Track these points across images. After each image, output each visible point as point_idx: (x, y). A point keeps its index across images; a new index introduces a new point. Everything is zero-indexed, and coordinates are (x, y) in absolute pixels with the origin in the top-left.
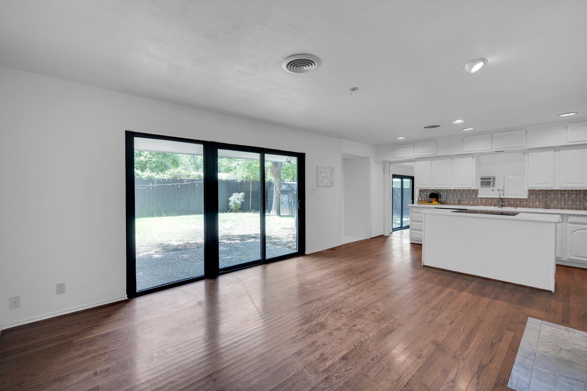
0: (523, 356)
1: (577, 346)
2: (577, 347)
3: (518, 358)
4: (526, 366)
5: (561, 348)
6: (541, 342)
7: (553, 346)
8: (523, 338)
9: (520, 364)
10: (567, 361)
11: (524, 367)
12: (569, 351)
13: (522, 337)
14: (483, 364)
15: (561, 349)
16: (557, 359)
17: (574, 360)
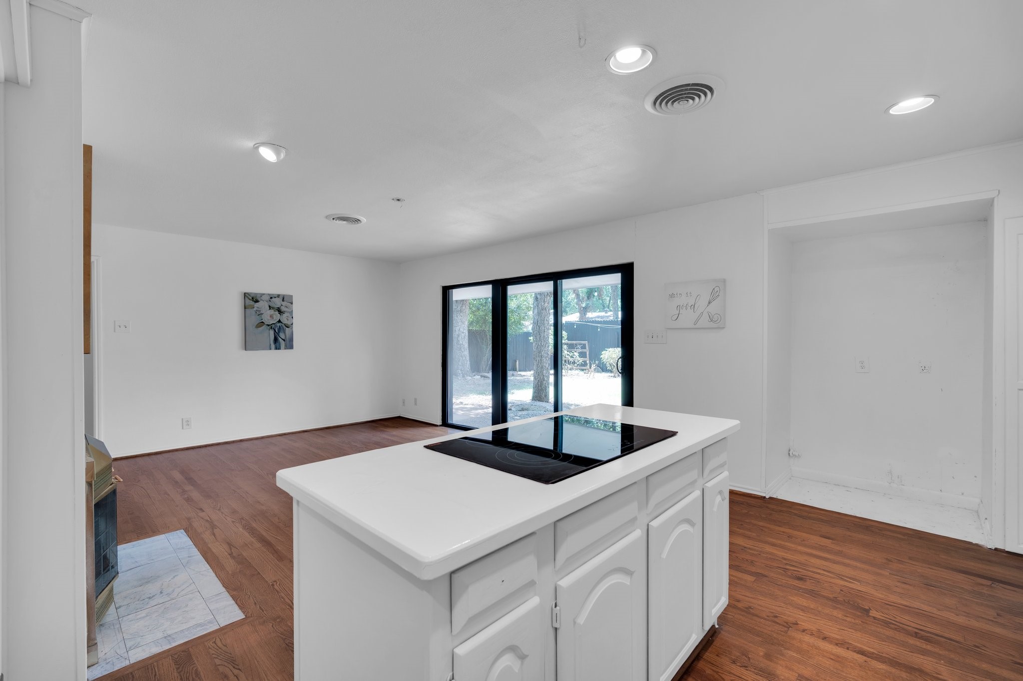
0: (192, 556)
1: (143, 615)
2: (143, 613)
3: (195, 551)
4: (182, 550)
5: (162, 595)
6: (190, 585)
7: (173, 591)
8: (213, 575)
9: (189, 548)
10: (147, 582)
11: (183, 548)
12: (150, 598)
13: (216, 574)
14: (216, 529)
15: (161, 593)
16: (159, 577)
17: (140, 589)
